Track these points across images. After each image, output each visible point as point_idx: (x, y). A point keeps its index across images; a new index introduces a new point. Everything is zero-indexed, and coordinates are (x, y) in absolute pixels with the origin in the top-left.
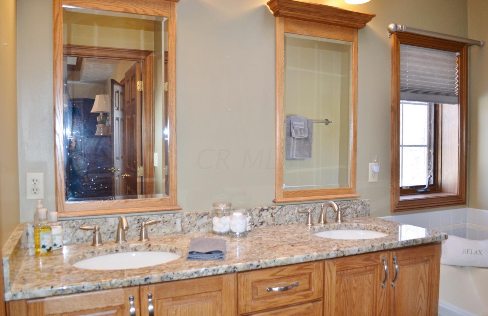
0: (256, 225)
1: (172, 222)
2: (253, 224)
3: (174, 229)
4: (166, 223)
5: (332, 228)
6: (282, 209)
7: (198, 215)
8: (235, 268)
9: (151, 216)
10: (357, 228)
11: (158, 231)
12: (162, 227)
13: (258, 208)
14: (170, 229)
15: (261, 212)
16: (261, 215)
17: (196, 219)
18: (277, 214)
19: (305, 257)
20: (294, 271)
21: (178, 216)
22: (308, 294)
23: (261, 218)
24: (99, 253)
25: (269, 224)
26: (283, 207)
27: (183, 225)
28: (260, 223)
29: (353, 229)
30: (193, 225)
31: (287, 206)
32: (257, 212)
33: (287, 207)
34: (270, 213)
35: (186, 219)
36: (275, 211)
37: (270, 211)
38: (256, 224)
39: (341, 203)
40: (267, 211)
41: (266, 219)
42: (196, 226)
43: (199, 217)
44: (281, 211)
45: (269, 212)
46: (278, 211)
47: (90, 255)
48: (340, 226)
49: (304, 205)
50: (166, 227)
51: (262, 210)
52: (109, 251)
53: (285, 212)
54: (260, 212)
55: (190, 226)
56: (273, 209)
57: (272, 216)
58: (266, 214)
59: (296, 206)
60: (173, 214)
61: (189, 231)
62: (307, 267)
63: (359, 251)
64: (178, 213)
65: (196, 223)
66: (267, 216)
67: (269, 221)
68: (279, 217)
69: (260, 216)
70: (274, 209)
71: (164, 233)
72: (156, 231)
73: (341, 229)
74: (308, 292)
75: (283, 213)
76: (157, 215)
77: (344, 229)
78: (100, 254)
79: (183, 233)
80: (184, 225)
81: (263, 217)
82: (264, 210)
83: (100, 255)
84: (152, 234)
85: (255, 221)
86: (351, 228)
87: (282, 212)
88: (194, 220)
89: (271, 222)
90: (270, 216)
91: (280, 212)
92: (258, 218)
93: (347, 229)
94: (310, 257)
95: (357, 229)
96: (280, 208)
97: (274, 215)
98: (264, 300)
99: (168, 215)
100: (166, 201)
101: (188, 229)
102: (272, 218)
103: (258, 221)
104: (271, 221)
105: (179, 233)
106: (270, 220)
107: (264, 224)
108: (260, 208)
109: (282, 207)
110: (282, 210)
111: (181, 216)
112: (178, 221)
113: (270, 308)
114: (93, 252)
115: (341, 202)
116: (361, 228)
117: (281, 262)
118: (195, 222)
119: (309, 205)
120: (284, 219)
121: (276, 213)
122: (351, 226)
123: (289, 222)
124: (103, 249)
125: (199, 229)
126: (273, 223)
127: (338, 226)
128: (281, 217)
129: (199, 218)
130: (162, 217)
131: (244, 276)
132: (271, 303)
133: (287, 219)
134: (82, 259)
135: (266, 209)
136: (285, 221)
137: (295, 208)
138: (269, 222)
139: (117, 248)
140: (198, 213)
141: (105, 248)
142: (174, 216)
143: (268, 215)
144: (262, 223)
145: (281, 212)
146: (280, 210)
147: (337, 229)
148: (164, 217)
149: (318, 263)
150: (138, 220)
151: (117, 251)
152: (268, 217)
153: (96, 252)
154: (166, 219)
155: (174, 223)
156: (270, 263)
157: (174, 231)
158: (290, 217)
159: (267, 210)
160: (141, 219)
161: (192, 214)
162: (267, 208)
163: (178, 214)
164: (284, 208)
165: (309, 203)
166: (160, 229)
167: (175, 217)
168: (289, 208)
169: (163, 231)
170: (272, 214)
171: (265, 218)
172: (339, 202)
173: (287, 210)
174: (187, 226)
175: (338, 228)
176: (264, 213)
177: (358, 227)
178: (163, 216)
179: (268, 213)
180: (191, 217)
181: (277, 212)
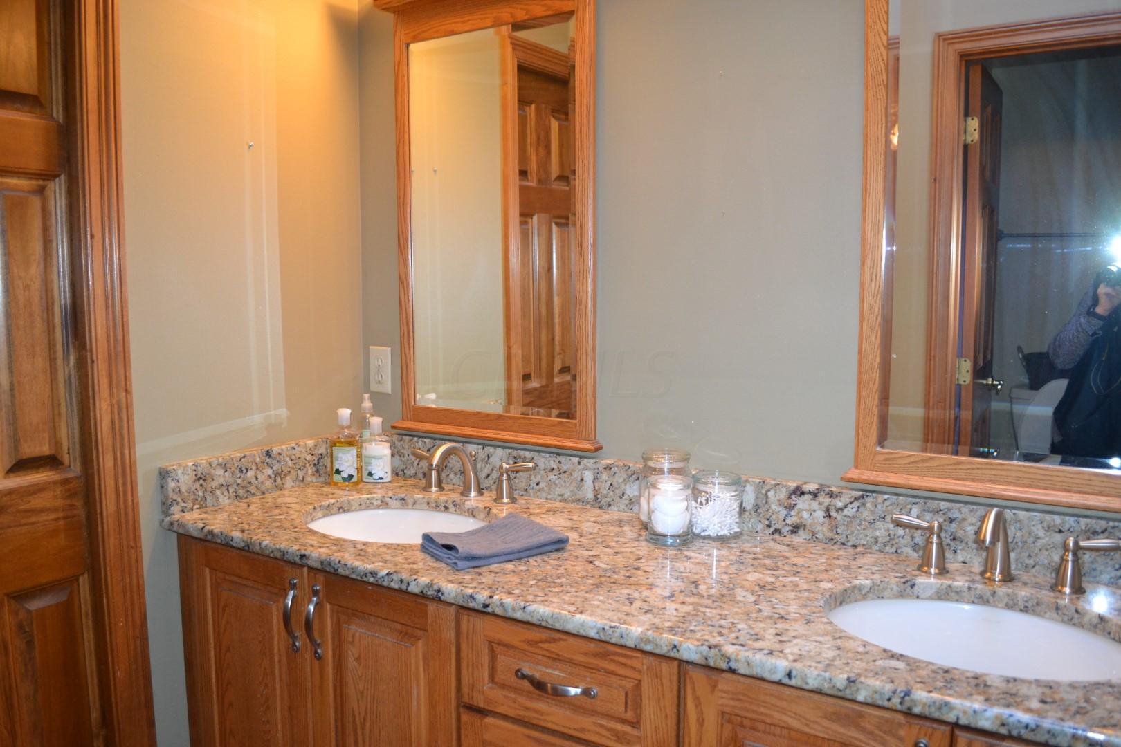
0: (776, 531)
1: (576, 475)
2: (769, 526)
3: (580, 493)
4: (564, 475)
5: (1006, 600)
6: (861, 501)
7: (629, 472)
8: (439, 591)
9: (536, 454)
10: (1095, 627)
11: (549, 489)
12: (557, 482)
13: (784, 483)
14: (572, 491)
15: (793, 497)
16: (795, 505)
17: (624, 480)
18: (846, 512)
19: (604, 629)
20: (585, 654)
21: (588, 465)
22: (626, 733)
23: (793, 513)
24: (414, 504)
25: (820, 536)
26: (867, 496)
27: (597, 488)
28: (791, 528)
29: (1081, 626)
30: (619, 492)
31: (881, 498)
32: (783, 494)
33: (880, 500)
34: (823, 507)
35: (604, 476)
36: (840, 504)
37: (823, 499)
38: (778, 526)
39: (1113, 527)
40: (814, 499)
41: (810, 521)
42: (626, 497)
43: (631, 476)
44: (859, 507)
45: (820, 504)
46: (851, 506)
47: (398, 503)
48: (1038, 604)
49: (943, 505)
50: (563, 484)
51: (799, 492)
52: (433, 505)
53: (872, 512)
54: (790, 497)
55: (611, 493)
56: (831, 495)
57: (830, 516)
58: (810, 505)
59: (915, 504)
60: (578, 459)
61: (610, 505)
62: (622, 660)
63: (789, 675)
64: (590, 458)
65: (625, 490)
66: (811, 512)
67: (819, 528)
68: (851, 522)
69: (791, 507)
70: (837, 496)
71: (560, 495)
72: (545, 488)
73: (1039, 615)
74: (628, 729)
75: (866, 514)
76: (548, 455)
77: (1051, 619)
78: (417, 506)
79: (597, 505)
80: (599, 489)
81: (798, 513)
82: (803, 493)
83: (416, 509)
84: (539, 493)
85: (774, 517)
86: (1075, 621)
87: (860, 510)
88: (621, 480)
89: (823, 531)
90: (820, 514)
91: (855, 510)
92: (784, 512)
93: (1063, 621)
94: (617, 634)
95: (1098, 630)
96: (856, 499)
97: (833, 514)
98: (512, 695)
99: (569, 458)
100: (570, 427)
101: (608, 499)
102: (827, 520)
103: (784, 520)
104: (825, 529)
105: (588, 503)
106: (822, 524)
107: (801, 532)
108: (793, 485)
109: (862, 497)
110: (864, 504)
111: (594, 466)
112: (588, 476)
113: (526, 720)
114: (403, 499)
115: (1111, 524)
116: (1109, 633)
117: (539, 617)
118: (623, 487)
119: (966, 509)
120: (868, 532)
121: (841, 509)
122: (1076, 616)
123: (885, 546)
124: (424, 498)
125: (630, 504)
126: (830, 535)
127: (1026, 602)
128: (860, 525)
129: (632, 479)
130: (557, 461)
131: (469, 621)
132: (527, 709)
133: (877, 533)
134: (378, 507)
135: (810, 492)
136: (873, 540)
137: (909, 506)
138: (817, 530)
139: (446, 502)
140: (629, 468)
141: (426, 497)
142: (579, 463)
143: (815, 511)
144: (795, 529)
145: (858, 511)
146: (856, 504)
147: (1025, 610)
148: (560, 462)
149: (657, 663)
150: (515, 457)
151: (446, 508)
152: (815, 514)
153: (410, 501)
154: (564, 468)
155: (579, 479)
156: (513, 609)
157: (578, 497)
158: (892, 533)
159: (815, 495)
160: (520, 456)
161: (617, 466)
162: (812, 487)
163: (589, 460)
164: (869, 501)
165: (966, 503)
166: (554, 486)
167: (582, 466)
168: (888, 503)
169: (558, 490)
170: (827, 510)
171: (805, 515)
172: (1103, 523)
173: (879, 507)
174: (605, 492)
175: (1026, 607)
176: (803, 503)
177: (1099, 625)
178: (560, 458)
179: (815, 505)
180: (615, 474)
181: (846, 507)
